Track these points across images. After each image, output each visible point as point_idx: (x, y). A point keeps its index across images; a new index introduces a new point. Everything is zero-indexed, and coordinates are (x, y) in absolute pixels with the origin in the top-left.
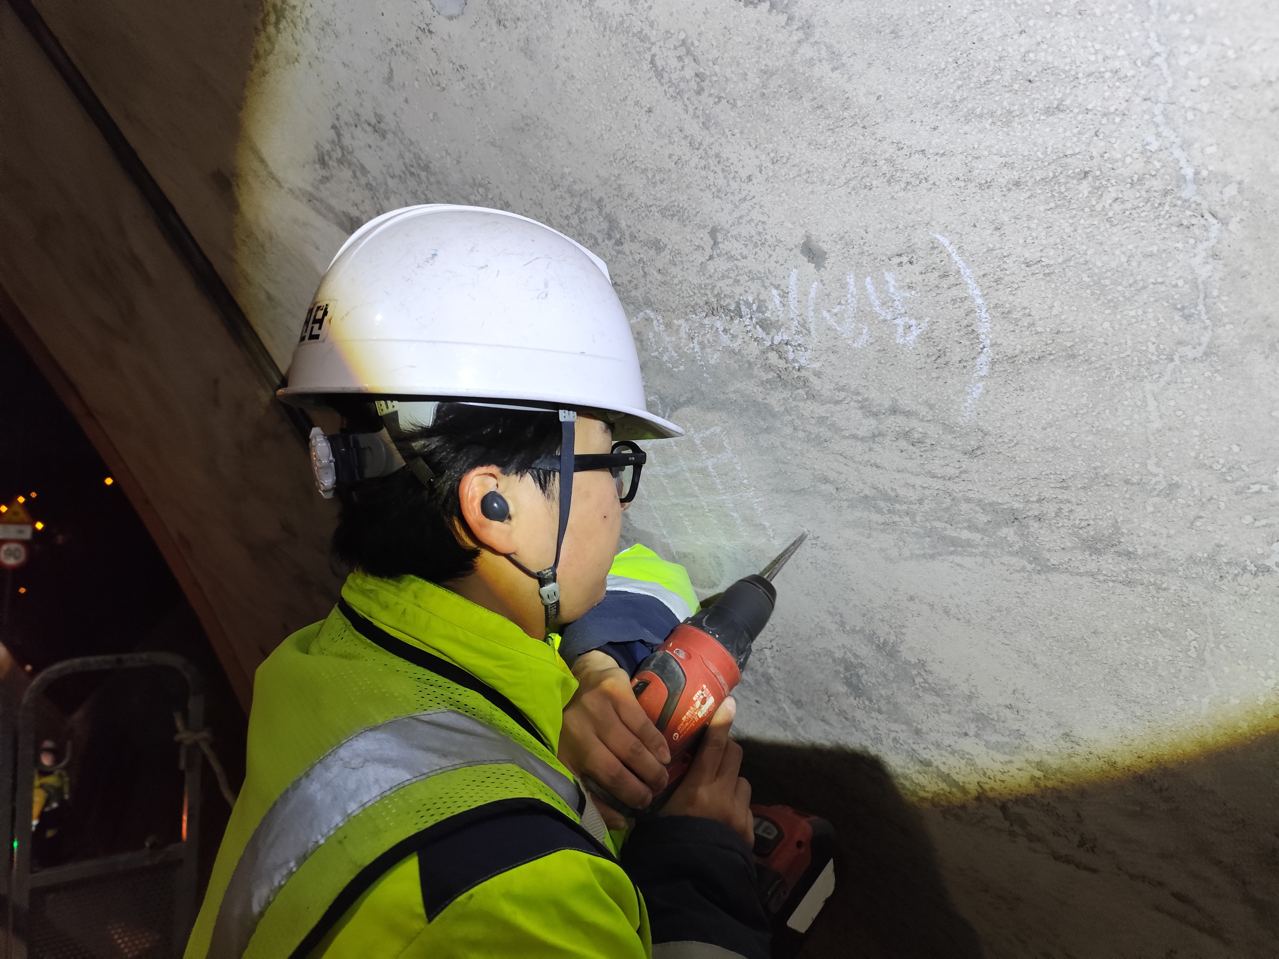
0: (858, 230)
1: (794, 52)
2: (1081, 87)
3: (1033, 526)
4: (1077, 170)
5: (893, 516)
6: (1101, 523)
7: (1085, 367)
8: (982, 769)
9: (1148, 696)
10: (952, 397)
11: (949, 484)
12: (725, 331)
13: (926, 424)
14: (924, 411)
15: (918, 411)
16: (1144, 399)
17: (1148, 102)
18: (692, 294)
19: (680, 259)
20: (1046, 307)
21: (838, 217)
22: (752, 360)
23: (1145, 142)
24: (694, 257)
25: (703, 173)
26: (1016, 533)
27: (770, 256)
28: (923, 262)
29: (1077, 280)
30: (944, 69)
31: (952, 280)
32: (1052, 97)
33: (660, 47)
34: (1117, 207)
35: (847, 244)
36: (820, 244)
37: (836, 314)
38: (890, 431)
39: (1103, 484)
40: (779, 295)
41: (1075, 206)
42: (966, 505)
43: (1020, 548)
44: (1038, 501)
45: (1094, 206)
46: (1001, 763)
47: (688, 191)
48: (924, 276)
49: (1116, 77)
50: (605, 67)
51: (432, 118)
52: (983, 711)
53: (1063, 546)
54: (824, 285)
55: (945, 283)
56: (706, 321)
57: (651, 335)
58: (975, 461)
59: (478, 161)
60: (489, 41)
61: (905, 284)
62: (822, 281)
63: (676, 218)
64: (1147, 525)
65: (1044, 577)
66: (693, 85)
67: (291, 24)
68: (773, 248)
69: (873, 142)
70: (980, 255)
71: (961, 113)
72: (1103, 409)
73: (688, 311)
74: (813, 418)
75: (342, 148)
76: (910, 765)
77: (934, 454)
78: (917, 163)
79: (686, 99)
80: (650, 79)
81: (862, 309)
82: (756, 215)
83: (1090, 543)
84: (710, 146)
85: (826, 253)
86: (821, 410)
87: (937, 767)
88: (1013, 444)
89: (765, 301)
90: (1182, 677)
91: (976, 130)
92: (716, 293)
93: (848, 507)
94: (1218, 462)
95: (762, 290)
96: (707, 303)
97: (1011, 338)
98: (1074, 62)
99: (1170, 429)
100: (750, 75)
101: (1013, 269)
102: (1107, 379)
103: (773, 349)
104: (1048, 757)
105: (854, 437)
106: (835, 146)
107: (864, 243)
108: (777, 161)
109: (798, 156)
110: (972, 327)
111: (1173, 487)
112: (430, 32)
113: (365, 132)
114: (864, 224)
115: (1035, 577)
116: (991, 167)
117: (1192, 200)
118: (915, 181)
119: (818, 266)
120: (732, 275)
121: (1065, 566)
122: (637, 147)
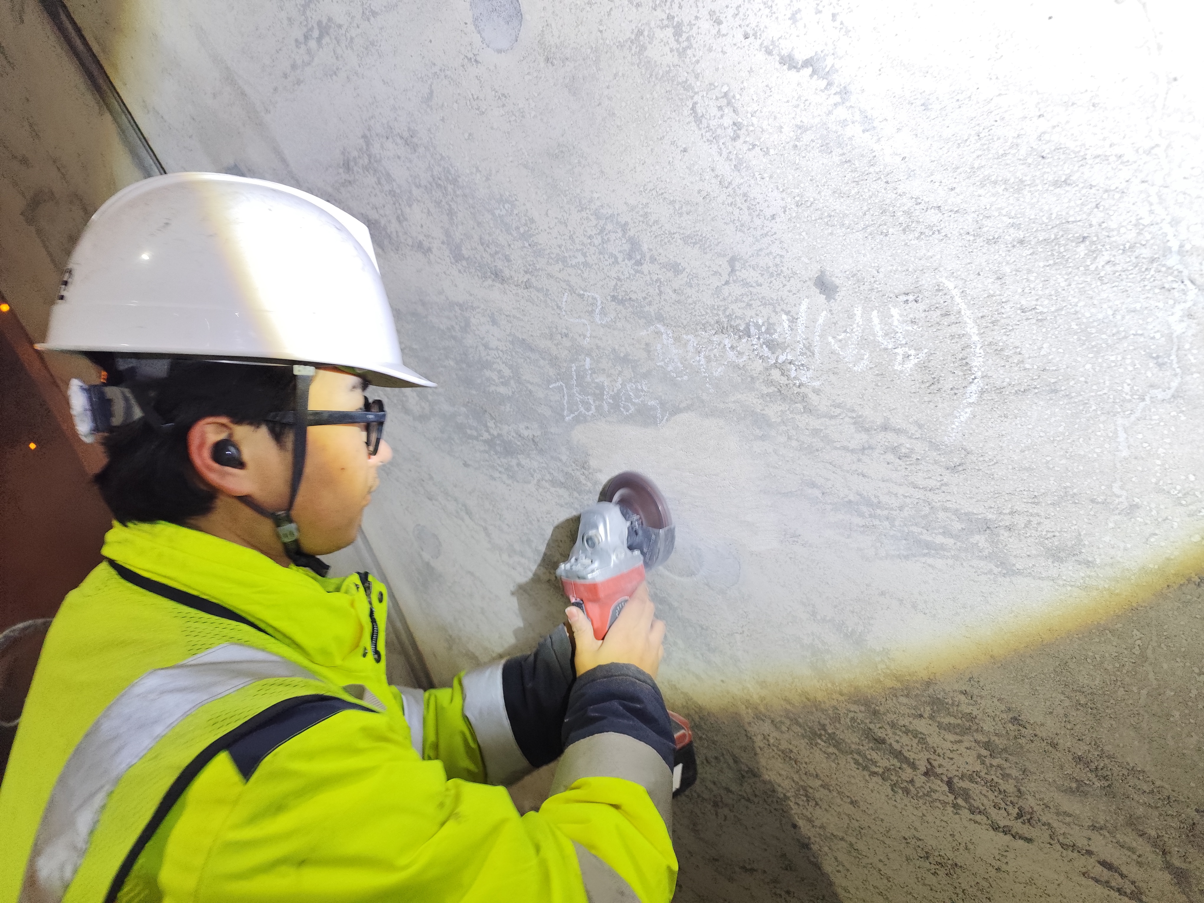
0: (870, 269)
1: (830, 113)
2: (1088, 166)
3: (1003, 535)
4: (1076, 235)
5: (874, 520)
6: (1065, 535)
7: (1065, 401)
8: (933, 747)
9: (1093, 687)
10: (941, 419)
11: (930, 495)
12: (732, 348)
13: (914, 441)
14: (913, 429)
15: (908, 429)
16: (1116, 432)
17: (1145, 185)
18: (704, 313)
19: (696, 282)
20: (1036, 348)
21: (853, 257)
22: (755, 375)
23: (1139, 217)
24: (711, 281)
25: (730, 209)
26: (986, 540)
27: (784, 286)
28: (928, 301)
29: (1066, 326)
30: (966, 140)
31: (953, 318)
32: (1061, 172)
33: (703, 96)
34: (1108, 268)
35: (858, 281)
36: (833, 279)
37: (840, 341)
38: (879, 445)
39: (1071, 502)
40: (788, 320)
41: (1071, 265)
42: (944, 513)
43: (989, 553)
44: (1009, 514)
45: (1089, 266)
46: (952, 742)
47: (713, 223)
48: (927, 313)
49: (1120, 161)
50: (646, 109)
51: (467, 137)
52: (938, 696)
53: (1028, 553)
54: (832, 314)
55: (945, 321)
56: (715, 338)
57: (659, 347)
58: (956, 475)
59: (508, 180)
60: (535, 74)
61: (908, 319)
62: (830, 311)
63: (699, 245)
64: (1107, 539)
65: (1008, 579)
66: (730, 132)
67: (334, 41)
68: (788, 279)
69: (894, 196)
70: (981, 299)
71: (978, 179)
72: (1078, 437)
73: (698, 328)
74: (807, 429)
75: (370, 156)
76: (864, 742)
77: (918, 468)
78: (933, 217)
79: (721, 144)
80: (689, 123)
81: (866, 337)
82: (775, 249)
83: (1053, 552)
84: (739, 186)
85: (838, 287)
86: (815, 423)
87: (891, 745)
88: (993, 463)
89: (774, 324)
90: (1124, 671)
91: (990, 194)
92: (727, 314)
93: (832, 510)
94: (1175, 488)
95: (773, 314)
96: (717, 322)
97: (1001, 372)
98: (1084, 145)
99: (1136, 458)
100: (786, 129)
101: (1010, 313)
102: (1084, 412)
103: (776, 367)
104: (996, 738)
105: (845, 448)
106: (858, 196)
107: (875, 282)
108: (802, 204)
109: (822, 201)
110: (967, 360)
111: (1133, 507)
112: (476, 61)
113: (396, 144)
114: (876, 265)
115: (1000, 579)
116: (999, 226)
117: (1174, 268)
118: (928, 232)
119: (829, 298)
120: (746, 299)
121: (1029, 571)
122: (668, 180)
